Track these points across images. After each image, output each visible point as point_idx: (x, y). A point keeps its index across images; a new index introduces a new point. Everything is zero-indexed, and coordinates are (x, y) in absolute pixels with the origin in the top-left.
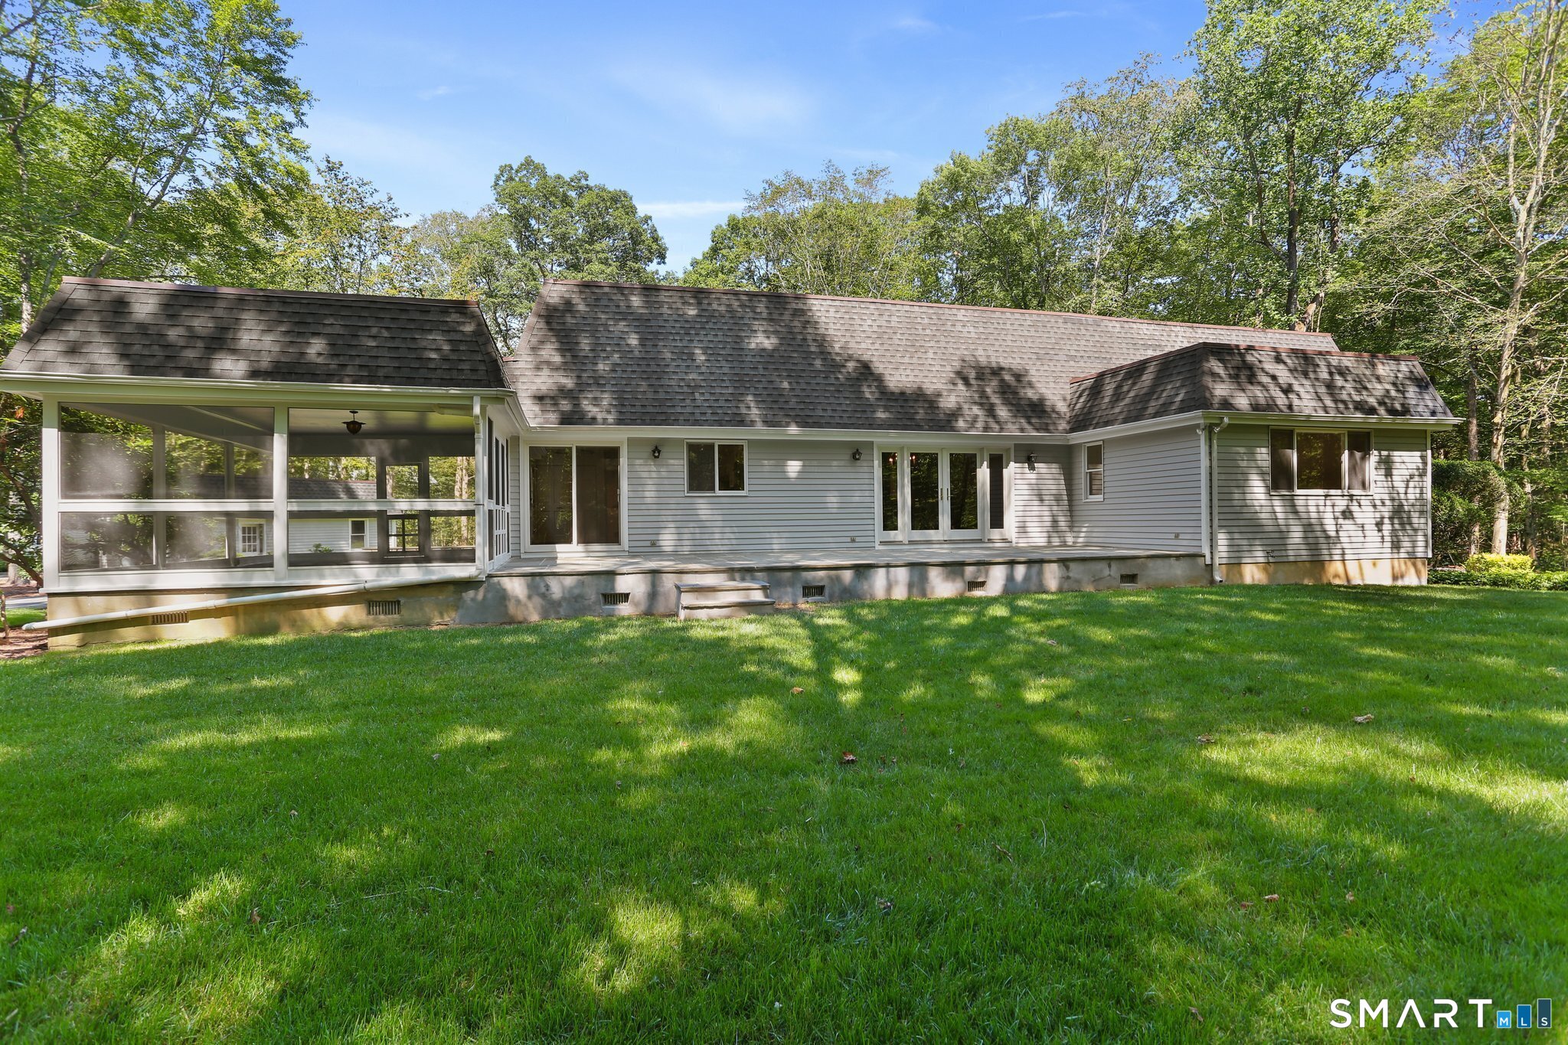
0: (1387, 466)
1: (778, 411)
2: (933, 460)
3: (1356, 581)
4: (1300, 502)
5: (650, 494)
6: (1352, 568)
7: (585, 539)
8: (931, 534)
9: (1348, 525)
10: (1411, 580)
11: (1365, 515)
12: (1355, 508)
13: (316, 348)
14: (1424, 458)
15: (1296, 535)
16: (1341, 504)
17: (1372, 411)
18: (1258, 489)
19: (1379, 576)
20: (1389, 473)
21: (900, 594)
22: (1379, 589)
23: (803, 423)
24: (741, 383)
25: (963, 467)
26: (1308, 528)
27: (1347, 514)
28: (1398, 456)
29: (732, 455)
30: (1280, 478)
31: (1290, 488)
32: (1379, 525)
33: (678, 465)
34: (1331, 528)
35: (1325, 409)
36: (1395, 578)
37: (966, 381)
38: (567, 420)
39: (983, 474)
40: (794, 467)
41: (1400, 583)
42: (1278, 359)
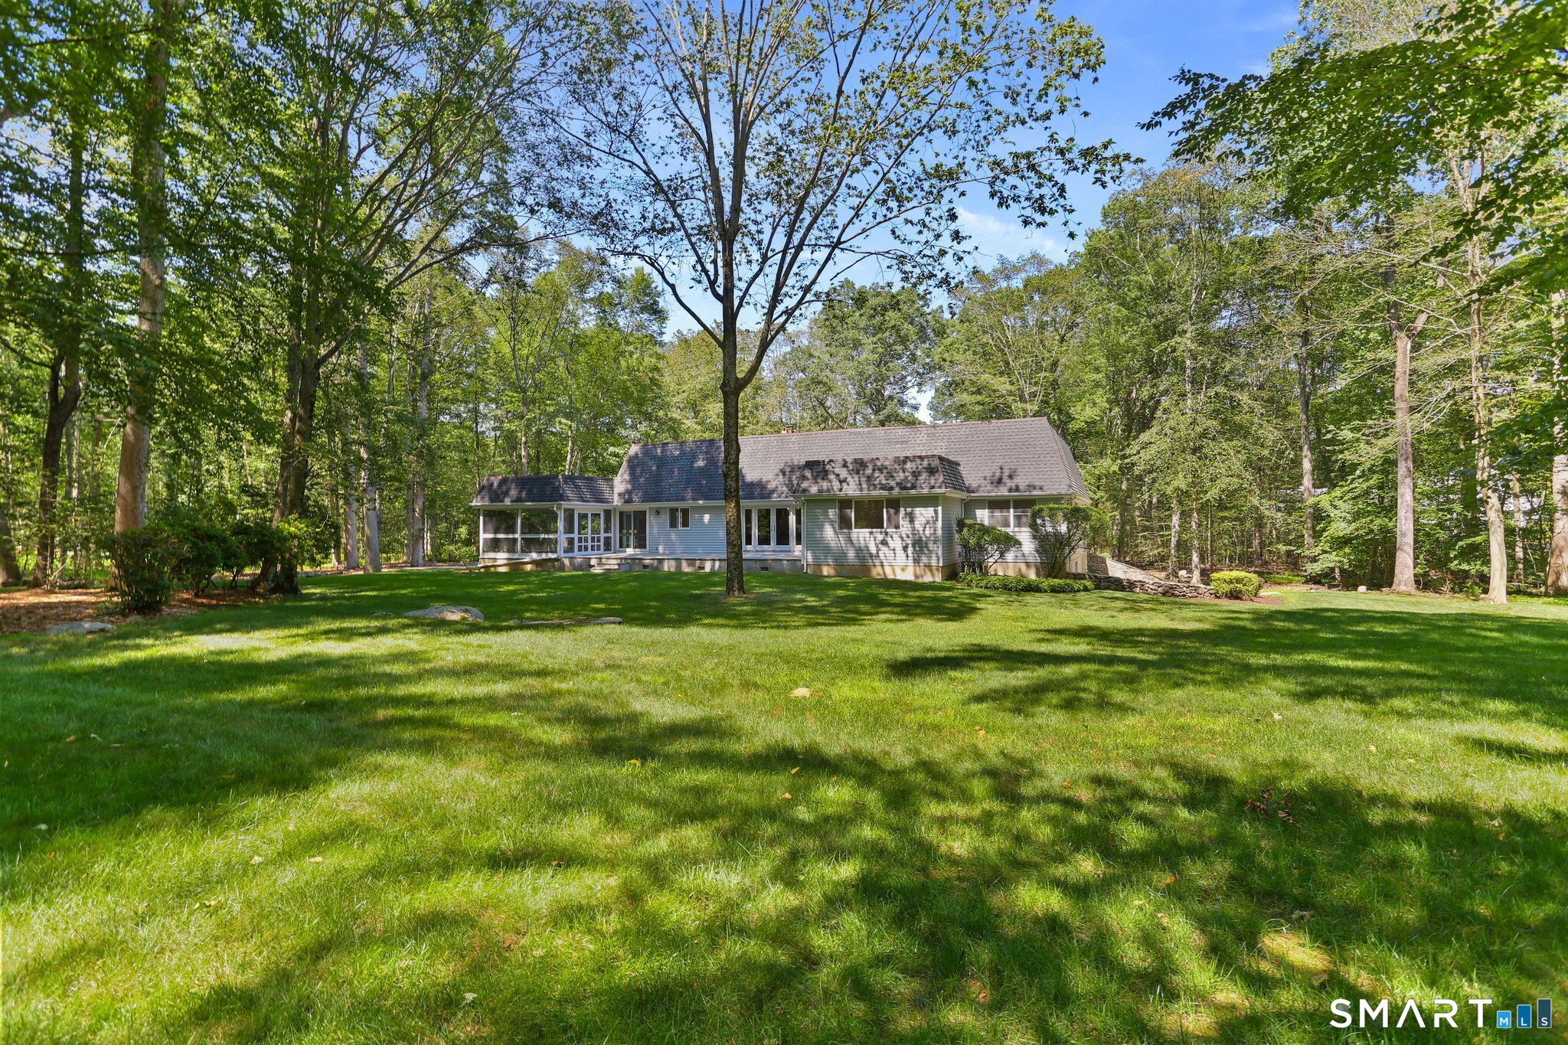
0: (911, 518)
1: (700, 493)
2: (768, 511)
3: (891, 576)
4: (854, 536)
5: (655, 531)
6: (888, 570)
7: (635, 547)
8: (766, 547)
9: (884, 548)
10: (928, 579)
11: (896, 543)
12: (889, 539)
13: (524, 495)
14: (936, 512)
15: (851, 554)
16: (880, 537)
17: (891, 488)
18: (829, 532)
19: (908, 576)
20: (912, 521)
21: (673, 570)
22: (905, 582)
23: (706, 498)
24: (689, 482)
25: (782, 515)
26: (859, 550)
27: (884, 543)
28: (918, 511)
29: (685, 512)
30: (844, 523)
31: (850, 528)
32: (905, 548)
33: (666, 518)
34: (873, 550)
35: (861, 490)
36: (917, 577)
37: (784, 474)
38: (626, 502)
39: (792, 518)
40: (707, 517)
41: (920, 580)
42: (845, 465)
